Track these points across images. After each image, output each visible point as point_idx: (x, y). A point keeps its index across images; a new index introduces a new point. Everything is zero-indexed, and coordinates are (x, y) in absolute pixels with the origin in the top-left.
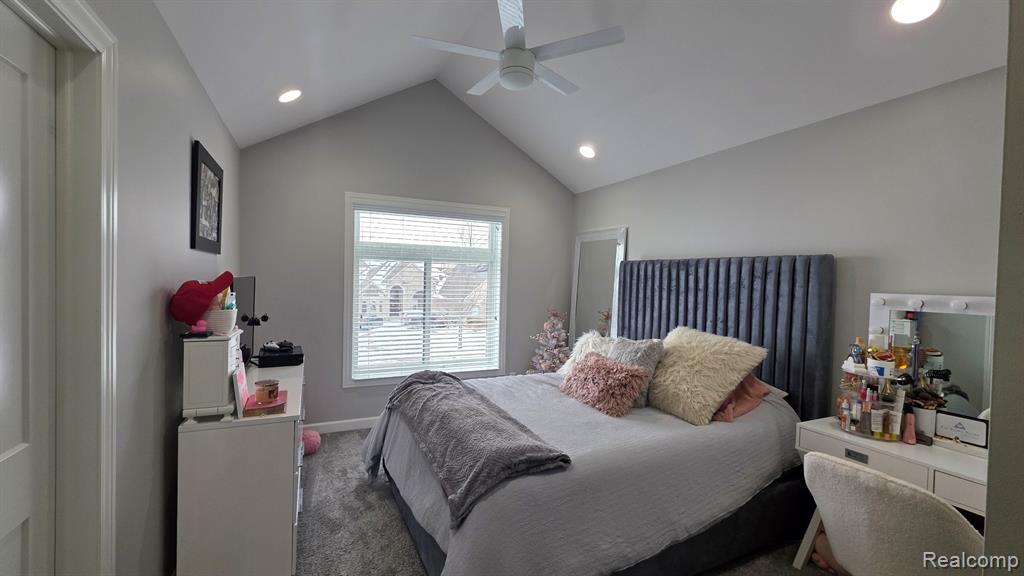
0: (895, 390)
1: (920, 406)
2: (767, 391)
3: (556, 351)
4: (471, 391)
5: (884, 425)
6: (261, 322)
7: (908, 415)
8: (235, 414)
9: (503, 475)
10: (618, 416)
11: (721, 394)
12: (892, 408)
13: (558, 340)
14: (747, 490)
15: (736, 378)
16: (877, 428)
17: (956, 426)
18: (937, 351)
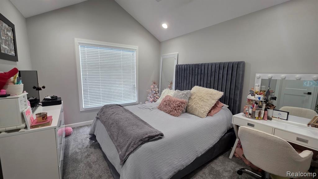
0: (262, 104)
1: (269, 109)
2: (222, 106)
3: (155, 95)
4: (127, 111)
5: (259, 115)
6: (42, 89)
7: (266, 111)
8: (26, 128)
9: (140, 143)
10: (177, 116)
11: (210, 107)
12: (261, 110)
13: (156, 91)
14: (218, 137)
15: (214, 102)
16: (257, 116)
17: (279, 114)
18: (273, 91)
